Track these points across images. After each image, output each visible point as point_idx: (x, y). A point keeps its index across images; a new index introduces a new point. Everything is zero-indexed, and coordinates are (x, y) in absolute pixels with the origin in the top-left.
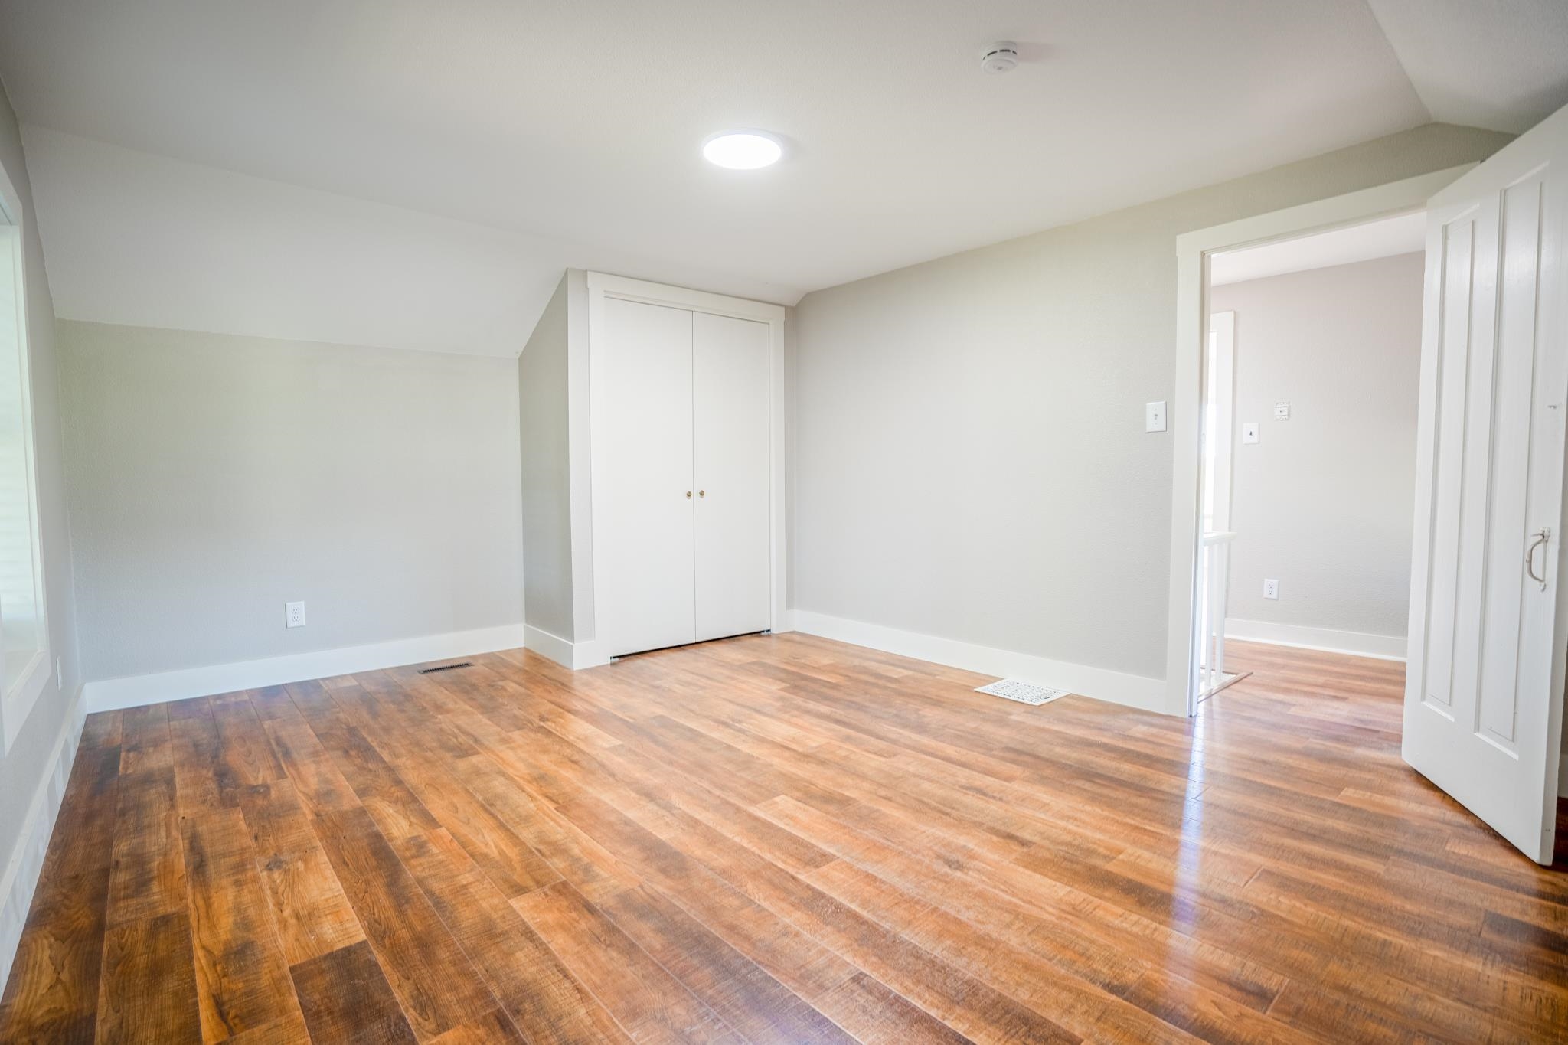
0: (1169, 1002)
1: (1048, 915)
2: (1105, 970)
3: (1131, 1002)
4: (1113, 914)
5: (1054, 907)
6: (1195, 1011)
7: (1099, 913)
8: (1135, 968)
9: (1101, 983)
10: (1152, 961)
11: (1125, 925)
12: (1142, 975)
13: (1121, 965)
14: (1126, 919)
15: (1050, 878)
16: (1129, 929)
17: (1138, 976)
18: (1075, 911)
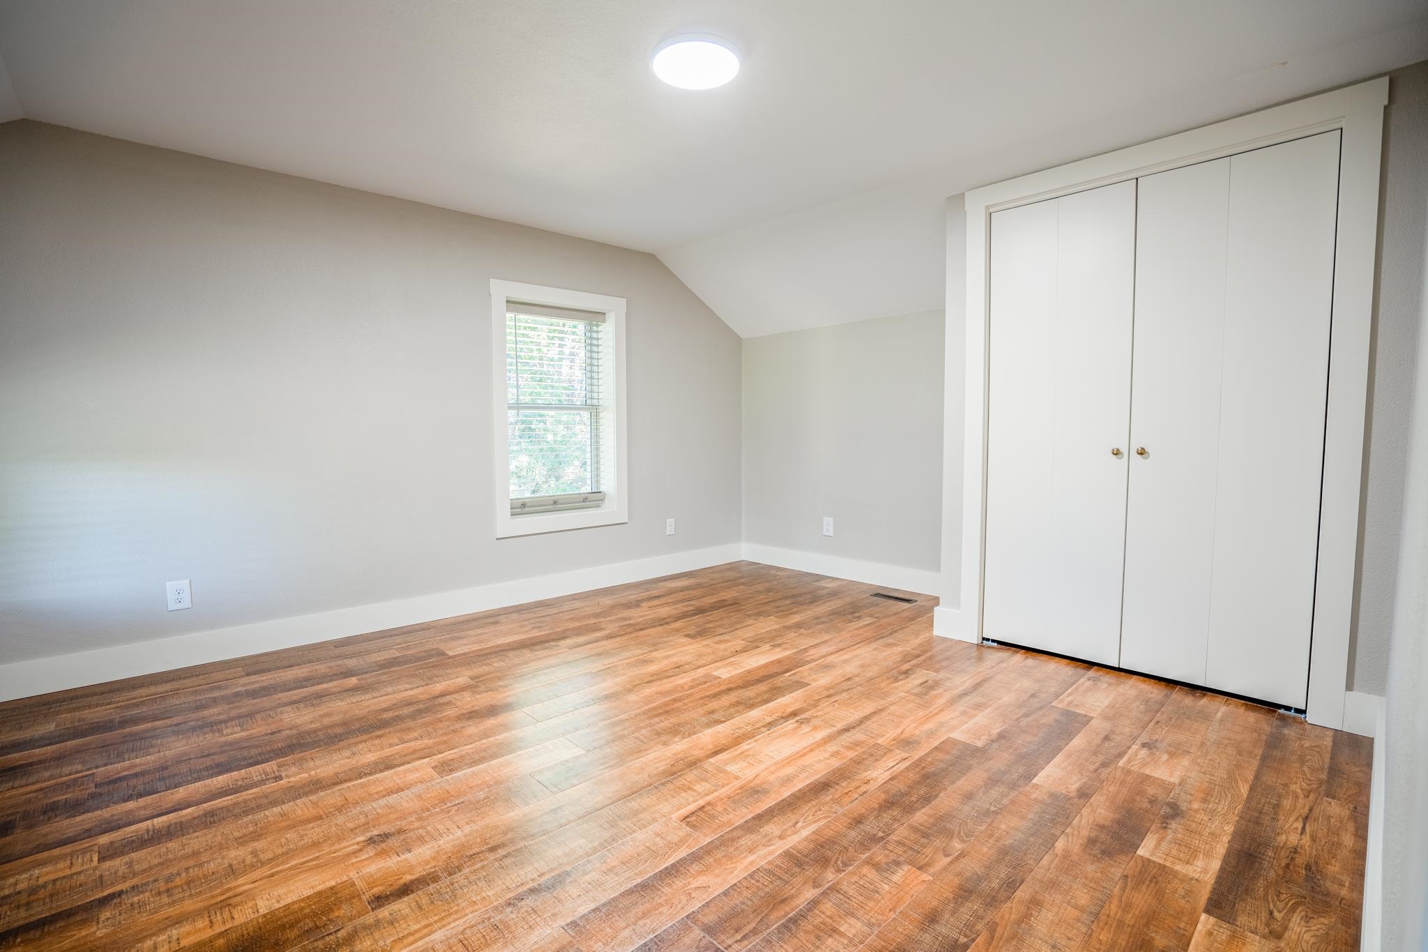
0: (52, 929)
1: (242, 883)
2: (136, 899)
3: (87, 903)
4: (189, 934)
5: (245, 891)
6: (21, 942)
7: (200, 924)
8: (110, 921)
9: (127, 891)
10: (101, 938)
11: (162, 937)
12: (98, 923)
13: (125, 913)
14: (170, 942)
15: (294, 903)
16: (155, 938)
17: (101, 920)
18: (226, 904)
